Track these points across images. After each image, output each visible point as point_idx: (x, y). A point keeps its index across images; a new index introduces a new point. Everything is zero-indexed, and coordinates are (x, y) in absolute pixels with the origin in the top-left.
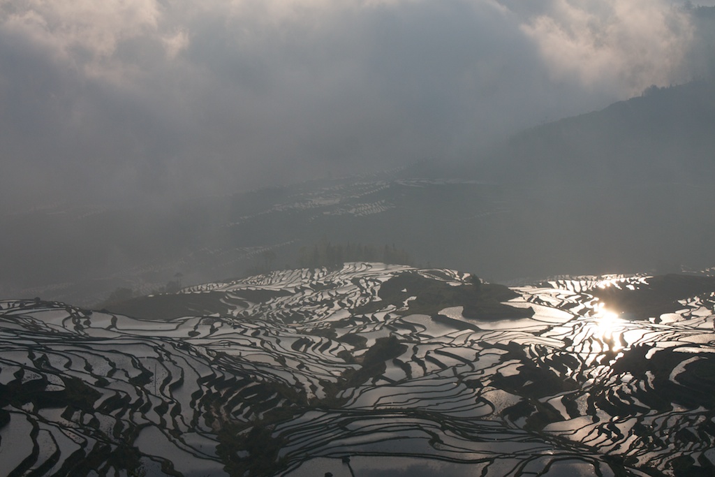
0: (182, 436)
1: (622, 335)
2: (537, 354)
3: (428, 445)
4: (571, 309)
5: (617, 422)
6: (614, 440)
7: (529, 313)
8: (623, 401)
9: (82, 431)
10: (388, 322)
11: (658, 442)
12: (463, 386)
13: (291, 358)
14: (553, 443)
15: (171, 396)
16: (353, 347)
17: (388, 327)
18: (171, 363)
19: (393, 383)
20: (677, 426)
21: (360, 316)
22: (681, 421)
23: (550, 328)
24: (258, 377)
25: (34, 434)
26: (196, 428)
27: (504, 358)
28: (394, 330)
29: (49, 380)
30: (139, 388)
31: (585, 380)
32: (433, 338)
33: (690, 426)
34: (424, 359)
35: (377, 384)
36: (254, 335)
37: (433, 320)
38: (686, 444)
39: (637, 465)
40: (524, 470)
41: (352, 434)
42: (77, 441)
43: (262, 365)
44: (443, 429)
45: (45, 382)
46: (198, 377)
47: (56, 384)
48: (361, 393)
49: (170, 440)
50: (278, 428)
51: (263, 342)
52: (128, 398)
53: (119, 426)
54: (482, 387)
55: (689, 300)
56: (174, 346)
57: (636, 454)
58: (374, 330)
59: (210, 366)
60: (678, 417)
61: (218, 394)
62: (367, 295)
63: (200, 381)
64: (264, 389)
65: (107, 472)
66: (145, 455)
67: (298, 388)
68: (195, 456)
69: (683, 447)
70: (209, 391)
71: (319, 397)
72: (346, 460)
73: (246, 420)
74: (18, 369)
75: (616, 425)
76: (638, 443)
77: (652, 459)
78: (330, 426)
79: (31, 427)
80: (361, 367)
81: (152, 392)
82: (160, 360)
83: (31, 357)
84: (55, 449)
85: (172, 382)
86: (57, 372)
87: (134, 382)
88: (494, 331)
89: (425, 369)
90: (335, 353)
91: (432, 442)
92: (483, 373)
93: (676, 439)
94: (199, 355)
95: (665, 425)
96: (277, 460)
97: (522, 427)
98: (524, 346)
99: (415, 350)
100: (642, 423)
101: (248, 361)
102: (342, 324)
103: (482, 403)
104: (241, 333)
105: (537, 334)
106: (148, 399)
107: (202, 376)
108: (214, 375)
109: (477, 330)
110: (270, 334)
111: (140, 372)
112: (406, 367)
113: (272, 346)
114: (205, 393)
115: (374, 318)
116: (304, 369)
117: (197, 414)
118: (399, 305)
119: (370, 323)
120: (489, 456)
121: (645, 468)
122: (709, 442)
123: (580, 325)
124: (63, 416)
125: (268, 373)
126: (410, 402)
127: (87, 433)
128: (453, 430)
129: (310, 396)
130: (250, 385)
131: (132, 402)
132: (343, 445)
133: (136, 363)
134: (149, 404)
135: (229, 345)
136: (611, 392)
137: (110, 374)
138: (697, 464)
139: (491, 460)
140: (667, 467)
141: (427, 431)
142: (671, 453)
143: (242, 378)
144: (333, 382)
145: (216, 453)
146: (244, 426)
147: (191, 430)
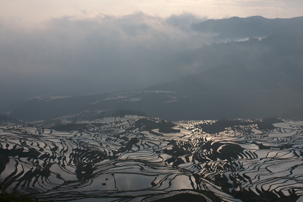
0: (65, 167)
1: (206, 138)
2: (180, 143)
3: (140, 170)
4: (192, 130)
5: (200, 164)
6: (199, 169)
7: (179, 131)
8: (203, 157)
9: (32, 164)
10: (136, 133)
11: (211, 170)
12: (155, 153)
13: (104, 144)
14: (179, 170)
15: (63, 154)
16: (124, 141)
17: (136, 135)
18: (65, 144)
19: (134, 152)
20: (218, 165)
21: (128, 131)
22: (219, 164)
23: (185, 136)
24: (92, 149)
25: (16, 165)
26: (70, 164)
27: (168, 144)
28: (137, 136)
29: (24, 148)
30: (53, 152)
31: (193, 151)
32: (149, 138)
33: (221, 165)
34: (144, 144)
35: (129, 152)
36: (94, 137)
37: (150, 132)
38: (220, 171)
39: (204, 177)
40: (167, 178)
41: (117, 167)
42: (30, 168)
43: (94, 145)
44: (145, 166)
45: (23, 149)
46: (72, 149)
47: (26, 150)
48: (123, 154)
49: (61, 168)
50: (95, 164)
51: (96, 138)
52: (49, 154)
53: (45, 163)
54: (160, 153)
55: (228, 128)
56: (66, 139)
57: (205, 174)
58: (131, 135)
59: (77, 145)
60: (218, 162)
61: (78, 154)
62: (131, 125)
63: (73, 150)
64: (93, 153)
65: (39, 177)
66: (52, 172)
67: (105, 153)
68: (68, 173)
69: (219, 171)
70: (76, 153)
71: (111, 155)
72: (113, 175)
73: (87, 162)
74: (14, 145)
75: (200, 165)
76: (206, 170)
77: (209, 175)
78: (110, 164)
79: (16, 163)
80: (125, 146)
81: (58, 153)
82: (61, 143)
83: (20, 141)
84: (22, 170)
85: (64, 150)
86: (27, 146)
87: (52, 150)
88: (168, 136)
89: (144, 147)
90: (119, 142)
91: (141, 170)
92: (161, 149)
93: (217, 169)
94: (74, 142)
95: (214, 165)
96: (92, 174)
97: (171, 165)
98: (176, 141)
99: (142, 141)
100: (208, 164)
101: (90, 144)
102: (122, 134)
103: (160, 158)
104: (90, 136)
105: (181, 137)
106: (56, 155)
107: (74, 148)
108: (78, 148)
109: (163, 136)
110: (99, 136)
111: (54, 147)
112: (139, 147)
113: (99, 140)
114: (74, 154)
115: (132, 132)
116: (108, 147)
117: (71, 160)
118: (140, 128)
119: (131, 133)
120: (158, 174)
121: (206, 178)
122: (226, 170)
123: (194, 135)
124: (27, 160)
125: (95, 148)
126: (138, 157)
127: (34, 165)
128: (148, 166)
129: (108, 155)
130: (89, 152)
131: (50, 156)
132: (113, 170)
133: (53, 144)
134: (56, 157)
135: (86, 139)
136: (200, 155)
137: (45, 147)
138: (222, 177)
139: (158, 175)
140: (213, 178)
141: (140, 166)
142: (215, 173)
143: (87, 149)
144: (116, 151)
145: (75, 172)
146: (85, 164)
147: (68, 165)
